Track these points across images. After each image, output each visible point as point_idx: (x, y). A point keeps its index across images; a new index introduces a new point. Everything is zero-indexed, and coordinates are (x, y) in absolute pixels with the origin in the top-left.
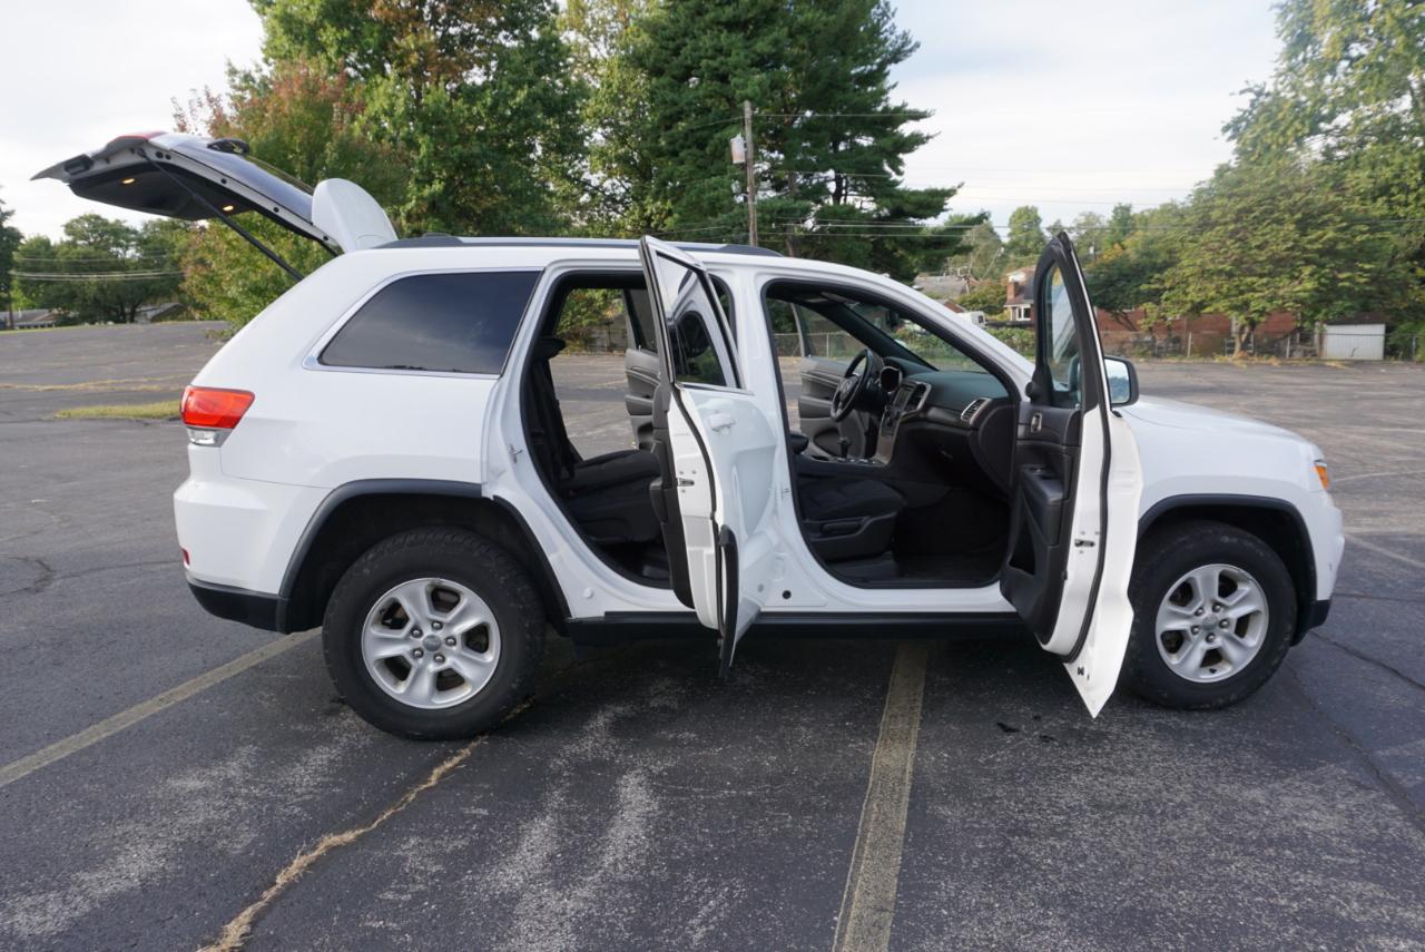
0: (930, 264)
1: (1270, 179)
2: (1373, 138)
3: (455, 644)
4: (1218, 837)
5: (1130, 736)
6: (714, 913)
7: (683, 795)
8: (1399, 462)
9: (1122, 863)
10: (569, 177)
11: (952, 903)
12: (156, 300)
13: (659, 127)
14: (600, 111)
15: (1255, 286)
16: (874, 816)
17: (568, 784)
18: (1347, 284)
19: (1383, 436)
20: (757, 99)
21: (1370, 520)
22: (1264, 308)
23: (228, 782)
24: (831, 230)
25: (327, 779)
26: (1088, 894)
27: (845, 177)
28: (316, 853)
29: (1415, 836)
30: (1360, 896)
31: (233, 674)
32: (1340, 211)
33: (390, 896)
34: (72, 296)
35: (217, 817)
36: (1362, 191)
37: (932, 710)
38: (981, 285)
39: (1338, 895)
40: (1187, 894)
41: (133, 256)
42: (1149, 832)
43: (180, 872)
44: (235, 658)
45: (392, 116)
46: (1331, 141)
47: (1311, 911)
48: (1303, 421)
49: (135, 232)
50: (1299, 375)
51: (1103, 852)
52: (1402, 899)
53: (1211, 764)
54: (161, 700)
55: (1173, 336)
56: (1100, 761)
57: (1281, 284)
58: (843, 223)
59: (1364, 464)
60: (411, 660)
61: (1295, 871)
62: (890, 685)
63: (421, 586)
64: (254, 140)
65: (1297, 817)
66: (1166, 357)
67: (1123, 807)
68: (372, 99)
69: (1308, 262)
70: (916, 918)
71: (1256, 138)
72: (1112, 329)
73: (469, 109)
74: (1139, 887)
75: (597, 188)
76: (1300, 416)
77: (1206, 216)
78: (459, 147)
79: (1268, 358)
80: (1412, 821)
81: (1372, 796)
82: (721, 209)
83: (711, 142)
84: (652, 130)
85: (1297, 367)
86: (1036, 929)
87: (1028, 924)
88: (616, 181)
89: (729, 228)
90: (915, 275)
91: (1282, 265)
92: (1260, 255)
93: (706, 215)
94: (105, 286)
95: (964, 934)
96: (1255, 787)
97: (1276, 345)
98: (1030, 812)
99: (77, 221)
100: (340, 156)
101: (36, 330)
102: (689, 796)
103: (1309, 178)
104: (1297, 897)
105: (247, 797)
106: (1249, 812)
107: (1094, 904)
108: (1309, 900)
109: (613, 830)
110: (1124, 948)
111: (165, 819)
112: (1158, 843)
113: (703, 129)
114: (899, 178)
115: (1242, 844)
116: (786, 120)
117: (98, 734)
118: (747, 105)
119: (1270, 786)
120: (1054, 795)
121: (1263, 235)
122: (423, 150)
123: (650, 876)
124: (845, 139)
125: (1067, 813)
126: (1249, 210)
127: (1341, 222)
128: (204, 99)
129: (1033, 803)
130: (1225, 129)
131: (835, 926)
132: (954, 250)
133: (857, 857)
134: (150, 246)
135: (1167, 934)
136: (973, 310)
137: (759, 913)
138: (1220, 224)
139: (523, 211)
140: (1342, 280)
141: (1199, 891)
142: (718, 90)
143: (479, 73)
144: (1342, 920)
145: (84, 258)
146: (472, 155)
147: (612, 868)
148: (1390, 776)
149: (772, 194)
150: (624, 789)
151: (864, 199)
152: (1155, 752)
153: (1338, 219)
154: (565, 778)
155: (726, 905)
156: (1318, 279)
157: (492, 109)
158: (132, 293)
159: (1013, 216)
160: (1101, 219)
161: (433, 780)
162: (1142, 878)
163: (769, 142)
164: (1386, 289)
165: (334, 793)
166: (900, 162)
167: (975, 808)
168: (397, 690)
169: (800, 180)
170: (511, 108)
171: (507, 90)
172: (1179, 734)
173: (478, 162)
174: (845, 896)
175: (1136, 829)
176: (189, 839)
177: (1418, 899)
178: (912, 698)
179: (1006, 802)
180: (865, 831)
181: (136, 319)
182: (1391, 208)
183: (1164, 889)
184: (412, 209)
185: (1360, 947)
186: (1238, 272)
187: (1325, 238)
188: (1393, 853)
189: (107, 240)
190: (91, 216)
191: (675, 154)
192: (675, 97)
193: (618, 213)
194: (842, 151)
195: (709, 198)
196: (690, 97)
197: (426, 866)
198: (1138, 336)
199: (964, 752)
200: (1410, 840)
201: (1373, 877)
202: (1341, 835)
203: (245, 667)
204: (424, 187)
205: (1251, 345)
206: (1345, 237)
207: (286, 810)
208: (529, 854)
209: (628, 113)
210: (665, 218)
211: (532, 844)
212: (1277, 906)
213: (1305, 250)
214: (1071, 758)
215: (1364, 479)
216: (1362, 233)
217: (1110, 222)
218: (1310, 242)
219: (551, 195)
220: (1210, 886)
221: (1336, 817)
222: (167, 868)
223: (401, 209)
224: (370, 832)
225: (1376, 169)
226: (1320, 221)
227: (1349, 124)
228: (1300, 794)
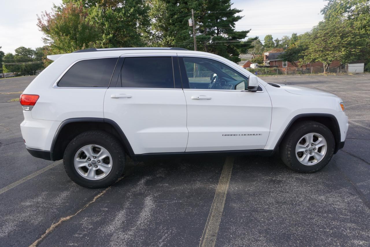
0: (243, 51)
1: (334, 25)
2: (361, 13)
3: (100, 162)
4: (310, 211)
5: (288, 181)
6: (166, 238)
7: (162, 202)
8: (367, 100)
9: (283, 219)
10: (146, 32)
11: (234, 233)
12: (41, 69)
13: (169, 17)
14: (154, 13)
15: (329, 54)
16: (214, 207)
17: (131, 200)
18: (354, 52)
19: (363, 93)
20: (195, 8)
21: (358, 117)
22: (332, 60)
23: (38, 203)
24: (217, 43)
25: (65, 201)
26: (273, 229)
27: (220, 29)
28: (58, 223)
29: (367, 209)
30: (350, 228)
31: (45, 171)
32: (352, 33)
33: (77, 236)
34: (19, 69)
35: (32, 213)
36: (358, 27)
37: (234, 175)
38: (257, 57)
39: (344, 228)
40: (301, 229)
41: (34, 57)
42: (291, 210)
43: (19, 230)
44: (46, 167)
45: (98, 17)
46: (350, 14)
47: (335, 233)
48: (342, 90)
49: (34, 51)
50: (341, 77)
51: (278, 216)
52: (362, 228)
53: (310, 189)
54: (24, 179)
55: (308, 68)
56: (279, 189)
57: (336, 53)
58: (219, 41)
59: (358, 101)
60: (88, 167)
61: (332, 221)
62: (223, 168)
63: (89, 147)
64: (59, 25)
65: (333, 204)
66: (305, 74)
67: (285, 202)
68: (92, 13)
69: (343, 47)
70: (223, 238)
71: (330, 14)
72: (291, 67)
73: (118, 14)
74: (287, 227)
75: (154, 34)
76: (341, 89)
77: (316, 35)
78: (116, 25)
79: (333, 73)
80: (366, 204)
81: (355, 197)
82: (187, 39)
83: (183, 21)
84: (167, 18)
85: (341, 75)
86: (257, 241)
87: (255, 239)
88: (159, 32)
89: (189, 43)
90: (239, 54)
91: (336, 48)
92: (331, 46)
93: (183, 40)
94: (27, 66)
95: (236, 243)
96: (322, 195)
97: (335, 70)
98: (258, 205)
99: (18, 49)
100: (82, 28)
101: (10, 78)
102: (164, 203)
103: (344, 24)
104: (332, 229)
105: (42, 207)
106: (320, 203)
107: (274, 232)
108: (335, 229)
109: (141, 214)
110: (281, 246)
111: (18, 214)
112: (294, 213)
113: (181, 17)
114: (234, 28)
115: (317, 213)
116: (203, 14)
117: (5, 190)
118: (192, 10)
119: (326, 195)
120: (266, 199)
121: (331, 40)
122: (107, 26)
123: (150, 227)
124: (219, 18)
125: (269, 205)
126: (328, 33)
127: (352, 36)
128: (45, 14)
129: (259, 202)
130: (321, 11)
131: (200, 241)
132: (249, 47)
133: (209, 220)
134: (38, 54)
135: (294, 241)
136: (255, 63)
137: (179, 237)
138: (320, 37)
139: (134, 41)
140: (353, 51)
141: (304, 227)
142: (185, 6)
143: (121, 4)
144: (344, 235)
145: (21, 58)
146: (120, 27)
147: (139, 225)
148: (360, 191)
149: (200, 34)
150: (146, 201)
151: (225, 34)
152: (295, 186)
153: (351, 35)
154: (130, 198)
155: (170, 235)
156: (346, 51)
157: (125, 14)
158: (34, 67)
159: (265, 38)
160: (289, 38)
161: (94, 200)
162: (288, 224)
163: (199, 20)
164: (364, 53)
165: (66, 205)
166: (234, 24)
167: (243, 204)
168: (85, 175)
169: (208, 30)
170: (129, 14)
171: (128, 9)
172: (302, 180)
173: (121, 29)
174: (204, 232)
175: (288, 209)
176: (24, 220)
177: (366, 228)
178: (229, 172)
179: (252, 202)
180: (211, 212)
181: (36, 74)
182: (366, 32)
183: (294, 228)
184: (104, 42)
185: (349, 244)
186: (325, 50)
187: (348, 40)
188: (360, 214)
189: (27, 53)
190: (22, 47)
191: (174, 24)
192: (173, 9)
193: (160, 41)
194: (219, 22)
195: (183, 36)
196: (177, 9)
197: (88, 226)
198: (298, 68)
199: (242, 187)
200: (365, 210)
201: (354, 222)
202: (346, 209)
203: (48, 169)
204: (107, 36)
205: (328, 70)
206: (353, 40)
207: (52, 211)
208: (117, 221)
209: (161, 13)
210: (172, 41)
211: (118, 218)
212: (326, 231)
213: (343, 44)
214: (271, 188)
215: (357, 106)
216: (358, 38)
217: (291, 38)
218: (344, 41)
219: (142, 36)
220: (307, 226)
221: (344, 204)
222: (16, 229)
223: (102, 42)
224: (75, 216)
225: (362, 21)
226: (347, 36)
227: (355, 9)
228: (334, 197)
